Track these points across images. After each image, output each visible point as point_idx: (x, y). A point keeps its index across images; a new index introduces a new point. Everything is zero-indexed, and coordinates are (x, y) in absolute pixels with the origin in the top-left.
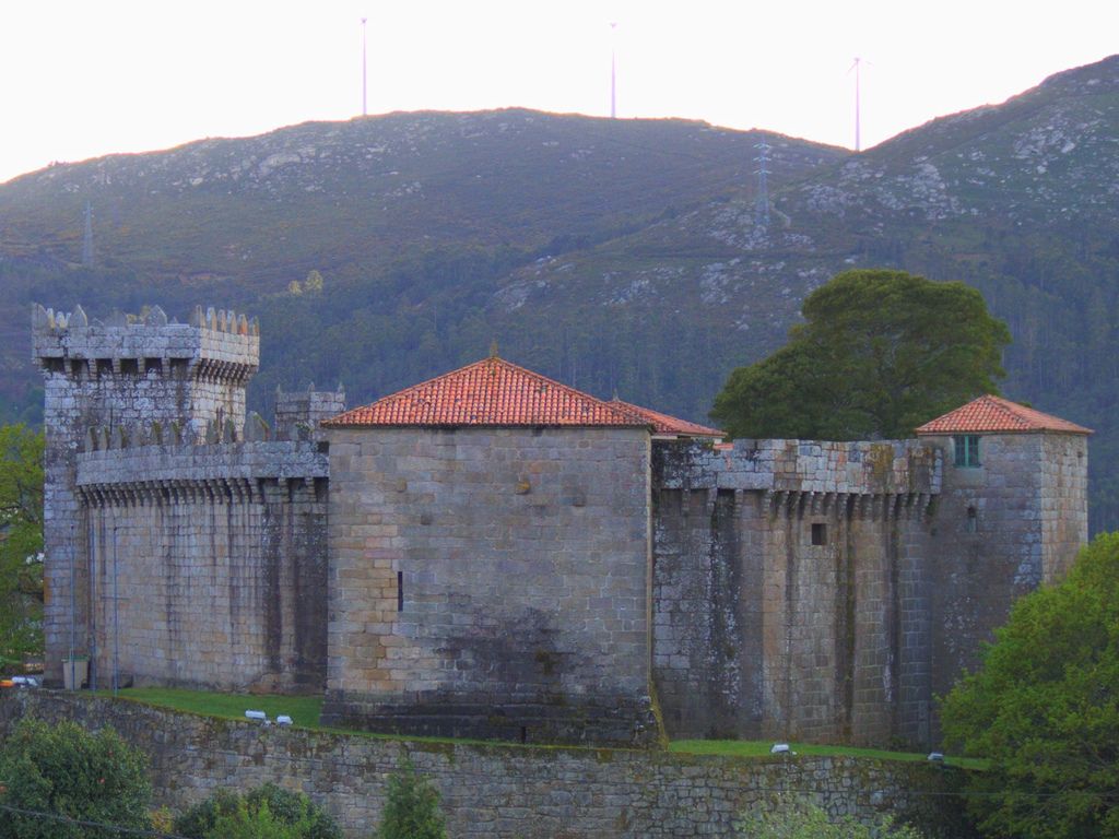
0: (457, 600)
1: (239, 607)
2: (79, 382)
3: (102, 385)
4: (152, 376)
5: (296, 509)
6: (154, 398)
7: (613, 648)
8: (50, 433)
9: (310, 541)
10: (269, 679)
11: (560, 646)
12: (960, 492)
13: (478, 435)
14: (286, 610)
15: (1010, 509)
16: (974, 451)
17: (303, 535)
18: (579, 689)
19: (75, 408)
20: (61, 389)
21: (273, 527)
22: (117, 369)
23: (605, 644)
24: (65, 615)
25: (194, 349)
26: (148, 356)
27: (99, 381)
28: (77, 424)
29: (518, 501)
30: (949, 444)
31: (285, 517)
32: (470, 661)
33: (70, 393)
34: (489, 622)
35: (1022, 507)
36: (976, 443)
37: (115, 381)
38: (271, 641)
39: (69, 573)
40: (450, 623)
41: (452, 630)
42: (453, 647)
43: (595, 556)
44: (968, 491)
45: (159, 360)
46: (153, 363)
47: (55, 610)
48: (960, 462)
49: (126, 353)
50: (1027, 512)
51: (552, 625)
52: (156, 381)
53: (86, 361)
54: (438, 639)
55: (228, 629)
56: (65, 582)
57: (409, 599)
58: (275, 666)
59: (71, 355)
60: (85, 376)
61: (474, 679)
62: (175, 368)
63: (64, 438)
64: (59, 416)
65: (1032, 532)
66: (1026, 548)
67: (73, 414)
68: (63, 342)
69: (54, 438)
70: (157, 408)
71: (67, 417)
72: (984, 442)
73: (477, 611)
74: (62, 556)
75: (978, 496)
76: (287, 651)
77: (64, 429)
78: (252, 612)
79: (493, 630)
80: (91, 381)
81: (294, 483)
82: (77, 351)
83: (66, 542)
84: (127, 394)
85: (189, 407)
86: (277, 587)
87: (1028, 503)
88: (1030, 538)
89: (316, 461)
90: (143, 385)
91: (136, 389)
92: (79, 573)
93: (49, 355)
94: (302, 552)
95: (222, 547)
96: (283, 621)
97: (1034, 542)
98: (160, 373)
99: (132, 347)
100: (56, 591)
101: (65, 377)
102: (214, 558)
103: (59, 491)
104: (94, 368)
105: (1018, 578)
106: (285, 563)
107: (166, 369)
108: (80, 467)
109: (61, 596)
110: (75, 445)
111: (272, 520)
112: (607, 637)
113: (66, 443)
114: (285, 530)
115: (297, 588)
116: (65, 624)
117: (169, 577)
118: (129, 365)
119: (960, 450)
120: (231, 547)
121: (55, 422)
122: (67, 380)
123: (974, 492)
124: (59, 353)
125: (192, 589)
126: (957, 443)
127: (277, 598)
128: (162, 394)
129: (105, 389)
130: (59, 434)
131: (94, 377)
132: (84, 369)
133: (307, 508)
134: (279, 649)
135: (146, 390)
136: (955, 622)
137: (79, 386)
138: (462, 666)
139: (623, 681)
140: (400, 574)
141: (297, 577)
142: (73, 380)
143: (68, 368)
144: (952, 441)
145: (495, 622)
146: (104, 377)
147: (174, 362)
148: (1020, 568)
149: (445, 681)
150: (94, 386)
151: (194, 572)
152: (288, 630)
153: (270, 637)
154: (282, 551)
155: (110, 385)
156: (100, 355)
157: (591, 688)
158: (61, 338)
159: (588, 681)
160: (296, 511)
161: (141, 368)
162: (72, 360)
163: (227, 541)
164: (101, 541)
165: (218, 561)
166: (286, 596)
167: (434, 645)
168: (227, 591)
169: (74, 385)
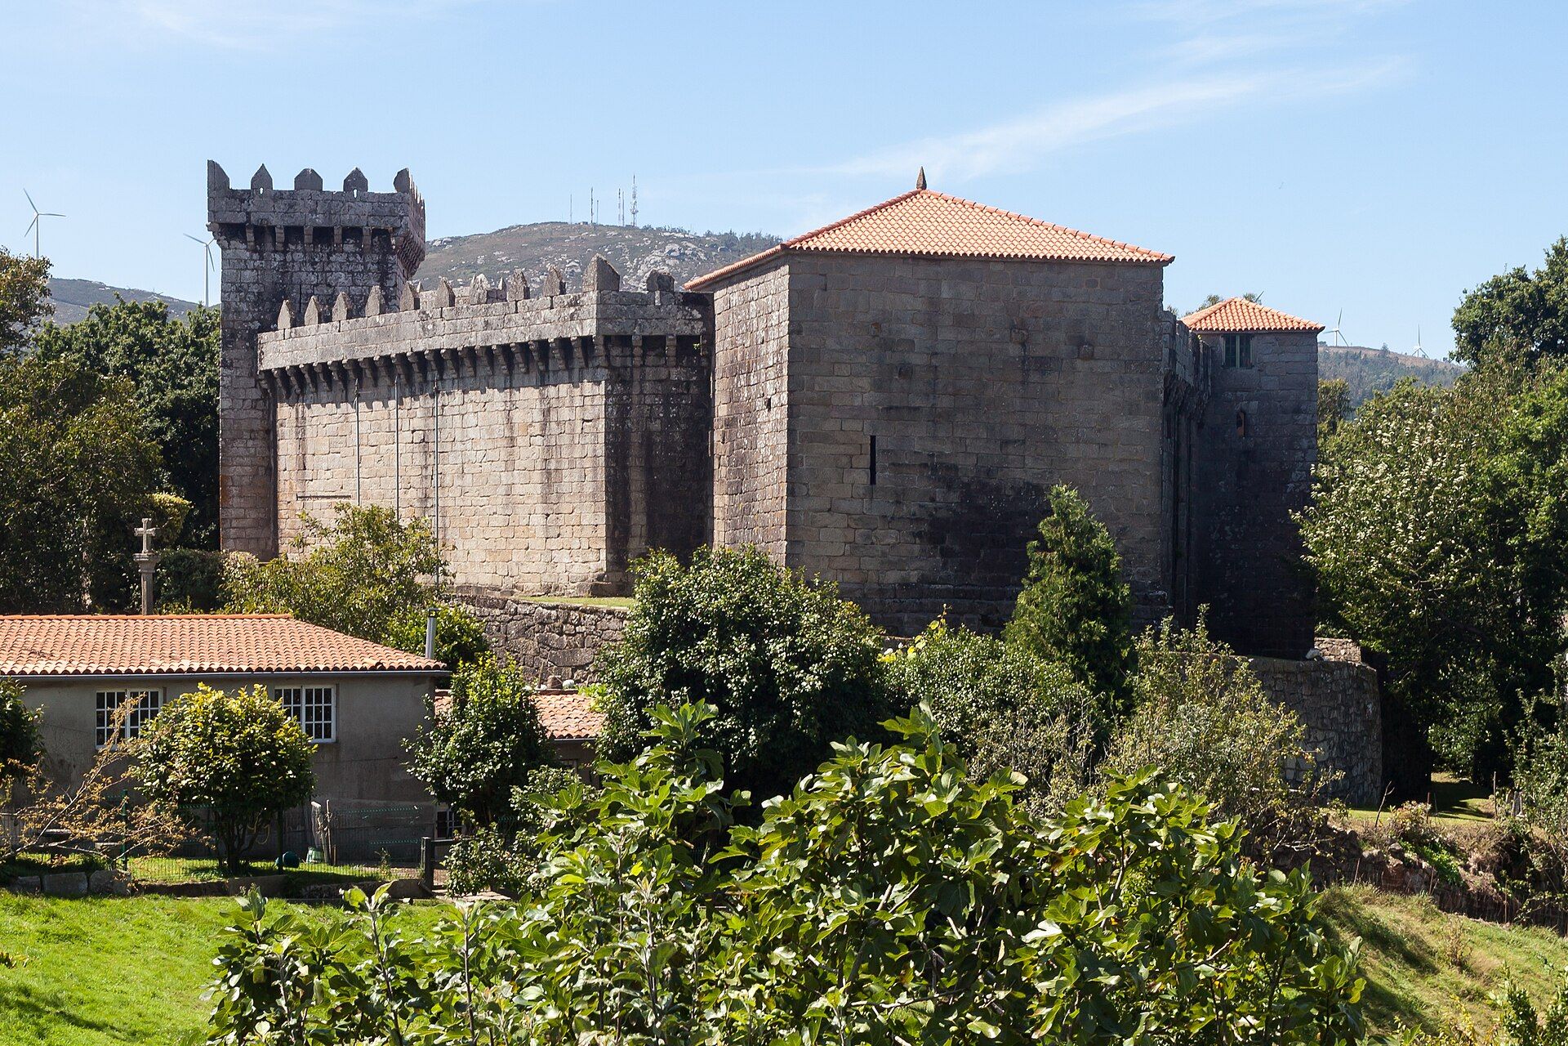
0: (941, 471)
1: (559, 495)
2: (261, 253)
3: (289, 257)
4: (349, 247)
5: (650, 374)
6: (351, 272)
8: (227, 310)
9: (667, 412)
12: (1229, 396)
13: (967, 268)
14: (637, 496)
15: (1284, 412)
16: (1246, 350)
17: (658, 406)
19: (257, 282)
20: (240, 260)
21: (620, 396)
22: (308, 238)
24: (245, 518)
25: (402, 217)
26: (346, 224)
27: (285, 252)
28: (259, 301)
30: (1218, 343)
31: (636, 383)
32: (956, 547)
33: (251, 265)
35: (1297, 411)
36: (1248, 342)
37: (305, 253)
38: (617, 533)
39: (248, 469)
40: (933, 500)
41: (935, 509)
42: (938, 531)
44: (1239, 393)
45: (359, 229)
46: (351, 232)
47: (233, 513)
48: (1231, 362)
49: (320, 220)
50: (1301, 417)
52: (354, 254)
53: (272, 229)
54: (918, 520)
55: (538, 519)
56: (246, 480)
57: (884, 469)
59: (254, 220)
60: (269, 246)
61: (962, 570)
62: (376, 239)
63: (243, 317)
64: (238, 291)
65: (1307, 437)
66: (1300, 454)
67: (255, 289)
68: (244, 205)
69: (232, 316)
71: (247, 292)
72: (1253, 342)
73: (966, 487)
74: (242, 451)
75: (1249, 400)
76: (639, 543)
77: (244, 306)
80: (276, 251)
81: (653, 344)
82: (262, 215)
84: (318, 267)
85: (393, 284)
86: (625, 468)
87: (1303, 407)
88: (1305, 443)
89: (679, 316)
90: (339, 258)
91: (330, 262)
92: (262, 471)
93: (228, 221)
94: (656, 426)
96: (633, 509)
97: (1309, 448)
98: (359, 245)
99: (328, 213)
100: (234, 491)
101: (244, 246)
102: (512, 439)
103: (238, 377)
104: (280, 235)
105: (1290, 485)
106: (636, 439)
107: (367, 240)
108: (261, 349)
109: (240, 497)
110: (257, 325)
111: (618, 387)
113: (247, 322)
114: (635, 399)
115: (649, 470)
116: (244, 528)
117: (425, 467)
118: (323, 235)
119: (1230, 350)
120: (545, 424)
121: (233, 298)
122: (247, 250)
123: (1245, 394)
124: (241, 218)
125: (468, 478)
126: (1227, 343)
127: (626, 483)
128: (361, 268)
129: (293, 261)
130: (238, 312)
131: (280, 247)
132: (269, 237)
133: (663, 373)
134: (627, 542)
135: (341, 264)
136: (1222, 530)
137: (261, 258)
138: (945, 553)
140: (873, 438)
141: (649, 457)
142: (255, 251)
143: (250, 236)
144: (1222, 340)
146: (292, 247)
147: (376, 232)
148: (1293, 475)
149: (926, 573)
150: (279, 257)
151: (473, 457)
152: (638, 520)
153: (615, 527)
154: (631, 425)
155: (299, 256)
156: (289, 222)
158: (242, 201)
160: (650, 377)
161: (338, 238)
162: (255, 227)
163: (538, 417)
164: (297, 433)
165: (520, 441)
166: (637, 479)
167: (913, 527)
168: (537, 476)
169: (256, 256)
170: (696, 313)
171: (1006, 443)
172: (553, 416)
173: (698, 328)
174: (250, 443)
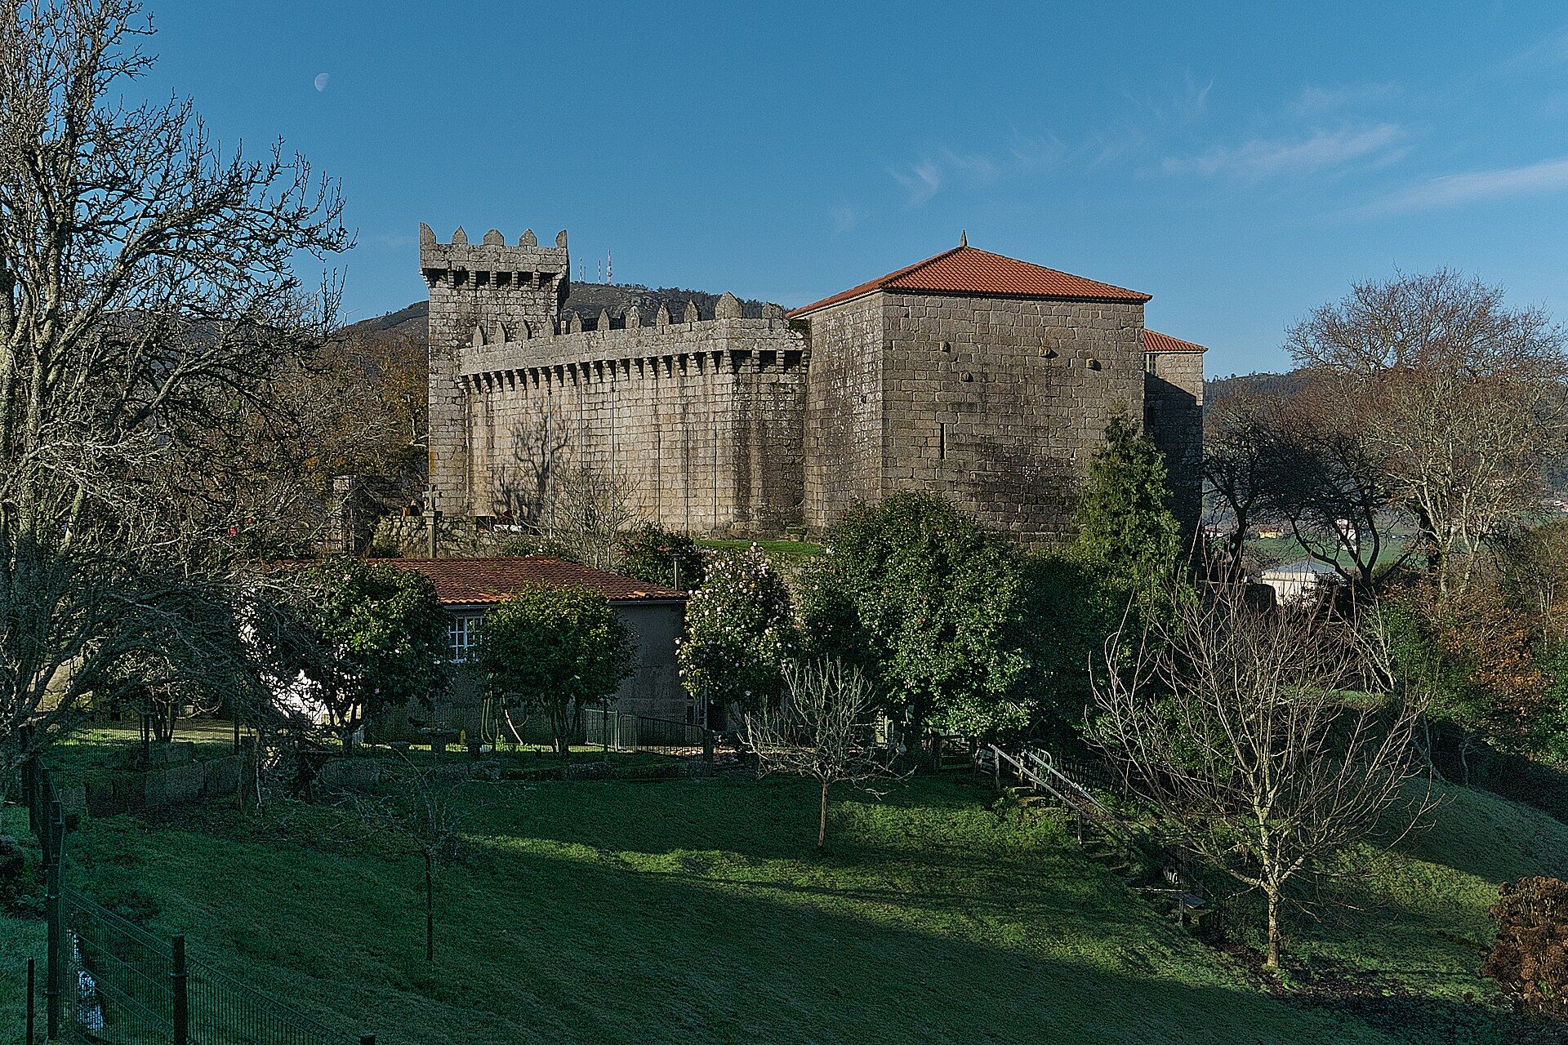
1: (696, 466)
2: (459, 291)
3: (479, 293)
4: (523, 287)
5: (765, 379)
6: (525, 305)
8: (434, 332)
9: (776, 406)
10: (738, 526)
13: (1008, 302)
14: (755, 467)
15: (1180, 408)
16: (1153, 364)
17: (770, 402)
19: (456, 312)
20: (443, 296)
21: (742, 394)
22: (493, 281)
24: (447, 482)
25: (563, 266)
26: (521, 270)
27: (476, 290)
28: (456, 325)
29: (1043, 362)
31: (755, 386)
33: (451, 299)
34: (1018, 469)
35: (1189, 407)
36: (1155, 359)
37: (491, 291)
38: (741, 494)
39: (451, 448)
40: (986, 470)
41: (986, 476)
42: (988, 491)
43: (1105, 412)
44: (1149, 395)
45: (531, 274)
46: (524, 277)
47: (439, 479)
49: (501, 268)
50: (1191, 411)
52: (527, 292)
53: (467, 273)
54: (975, 484)
55: (679, 486)
56: (448, 455)
57: (950, 447)
58: (743, 516)
59: (454, 267)
60: (465, 286)
61: (1005, 520)
62: (544, 282)
63: (446, 337)
64: (442, 318)
65: (1196, 426)
66: (1191, 438)
67: (454, 317)
68: (447, 257)
69: (437, 337)
71: (448, 319)
72: (1158, 359)
74: (445, 434)
75: (1156, 399)
76: (756, 502)
77: (445, 330)
79: (1021, 477)
80: (470, 290)
81: (767, 357)
82: (459, 264)
83: (449, 423)
84: (500, 301)
87: (1193, 405)
88: (1194, 430)
90: (516, 295)
91: (509, 297)
92: (460, 449)
93: (436, 267)
94: (769, 416)
95: (670, 416)
96: (752, 476)
97: (1197, 433)
98: (531, 285)
99: (508, 263)
100: (440, 463)
101: (447, 285)
102: (658, 426)
103: (441, 381)
104: (472, 278)
105: (1184, 459)
106: (754, 425)
107: (536, 283)
108: (465, 359)
109: (444, 467)
110: (456, 343)
111: (742, 388)
113: (448, 340)
114: (754, 397)
115: (764, 448)
116: (447, 490)
118: (503, 278)
120: (685, 412)
121: (438, 323)
122: (449, 288)
123: (1153, 395)
124: (444, 266)
127: (747, 457)
128: (532, 302)
129: (482, 297)
130: (441, 334)
131: (472, 286)
132: (465, 280)
133: (774, 378)
134: (748, 500)
135: (517, 299)
137: (460, 294)
138: (995, 508)
140: (942, 426)
141: (763, 438)
142: (454, 289)
143: (451, 278)
145: (1023, 470)
146: (481, 287)
147: (542, 276)
148: (1186, 452)
150: (472, 294)
152: (756, 484)
153: (740, 490)
154: (750, 415)
155: (486, 293)
156: (480, 269)
158: (446, 254)
160: (764, 381)
161: (514, 280)
162: (455, 271)
163: (679, 410)
164: (487, 421)
165: (664, 428)
166: (755, 454)
167: (971, 490)
168: (677, 453)
169: (455, 293)
170: (799, 335)
171: (1036, 429)
172: (691, 409)
173: (801, 346)
174: (451, 429)
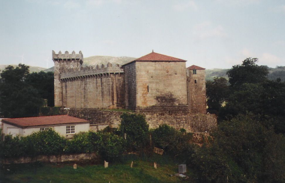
0: (158, 90)
1: (104, 95)
4: (73, 62)
5: (116, 78)
6: (73, 65)
7: (182, 97)
10: (112, 106)
11: (174, 97)
12: (194, 78)
13: (160, 62)
17: (118, 82)
18: (177, 104)
20: (57, 64)
22: (67, 60)
23: (181, 97)
24: (58, 100)
25: (80, 57)
26: (73, 58)
28: (60, 69)
29: (167, 73)
31: (114, 79)
32: (160, 100)
33: (59, 64)
34: (163, 94)
35: (203, 80)
36: (196, 71)
39: (58, 93)
41: (157, 95)
42: (157, 98)
43: (179, 82)
45: (74, 59)
47: (56, 99)
49: (68, 58)
51: (172, 94)
53: (62, 59)
54: (154, 97)
55: (101, 99)
56: (58, 95)
57: (150, 90)
58: (113, 104)
59: (59, 58)
60: (61, 62)
61: (161, 103)
64: (57, 68)
65: (204, 83)
67: (59, 68)
69: (56, 72)
70: (74, 67)
73: (161, 92)
74: (57, 90)
75: (196, 78)
76: (115, 101)
77: (57, 70)
78: (108, 96)
79: (163, 95)
81: (117, 74)
83: (58, 88)
84: (68, 64)
86: (113, 91)
90: (71, 63)
92: (60, 93)
93: (55, 58)
94: (118, 85)
95: (99, 86)
98: (74, 61)
99: (70, 57)
100: (56, 96)
102: (97, 87)
103: (57, 80)
104: (63, 60)
106: (115, 87)
107: (75, 61)
108: (61, 76)
110: (59, 73)
111: (112, 80)
112: (181, 96)
114: (114, 81)
115: (117, 91)
117: (84, 92)
118: (69, 60)
120: (102, 85)
121: (56, 69)
124: (57, 58)
125: (91, 93)
126: (193, 71)
127: (113, 93)
130: (57, 71)
132: (61, 61)
133: (118, 78)
136: (193, 96)
138: (159, 101)
139: (184, 103)
140: (148, 86)
141: (117, 89)
142: (59, 62)
143: (58, 60)
145: (164, 94)
147: (77, 59)
148: (203, 88)
149: (156, 104)
150: (63, 63)
151: (91, 90)
152: (115, 98)
153: (112, 99)
154: (114, 85)
155: (65, 63)
156: (64, 58)
157: (179, 104)
158: (57, 55)
159: (178, 103)
161: (71, 60)
164: (66, 88)
166: (115, 92)
168: (101, 93)
173: (123, 72)
